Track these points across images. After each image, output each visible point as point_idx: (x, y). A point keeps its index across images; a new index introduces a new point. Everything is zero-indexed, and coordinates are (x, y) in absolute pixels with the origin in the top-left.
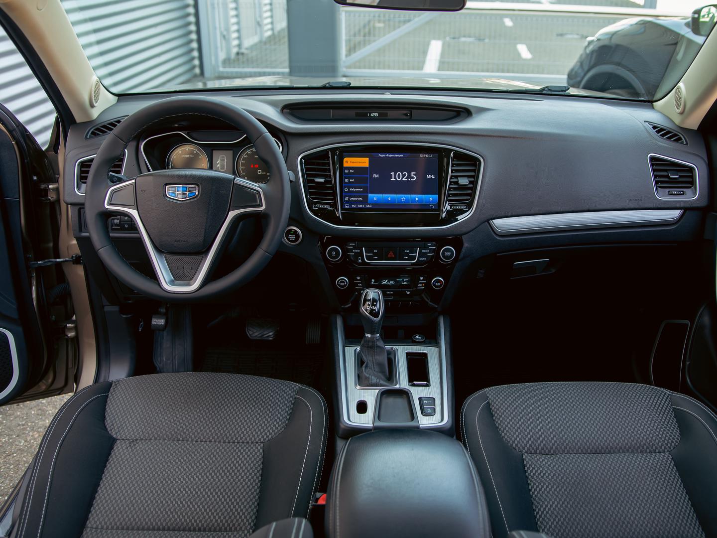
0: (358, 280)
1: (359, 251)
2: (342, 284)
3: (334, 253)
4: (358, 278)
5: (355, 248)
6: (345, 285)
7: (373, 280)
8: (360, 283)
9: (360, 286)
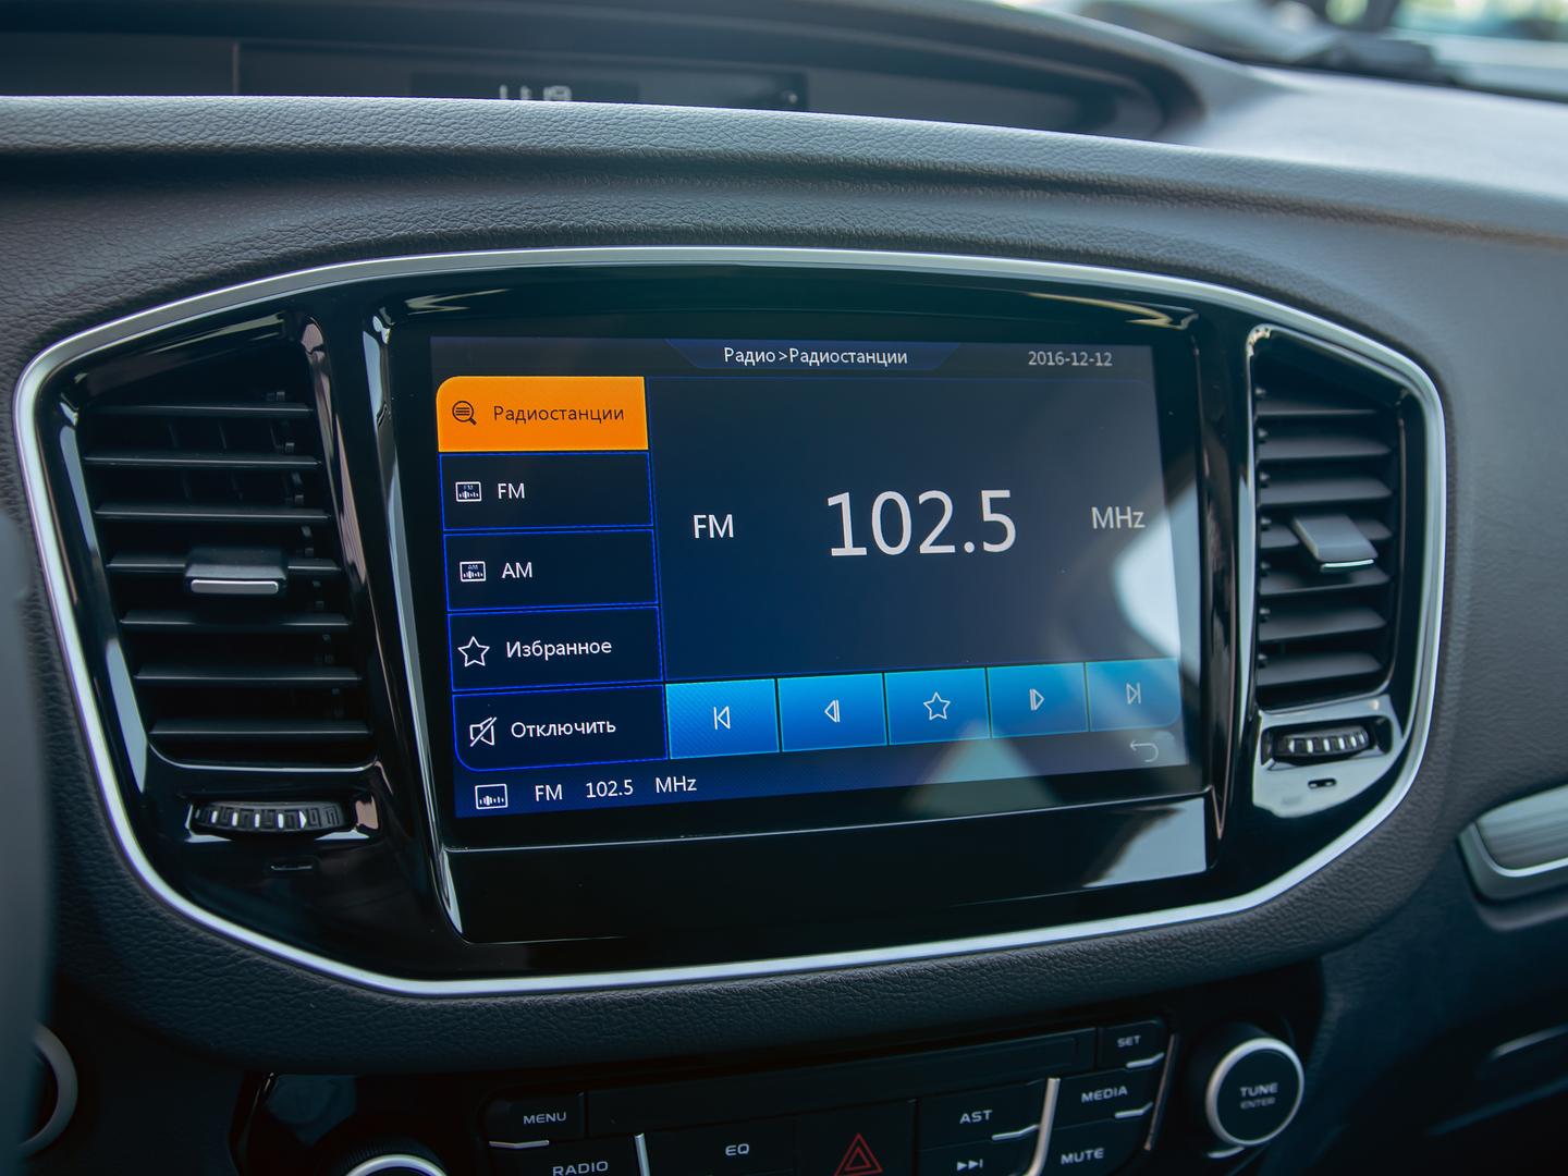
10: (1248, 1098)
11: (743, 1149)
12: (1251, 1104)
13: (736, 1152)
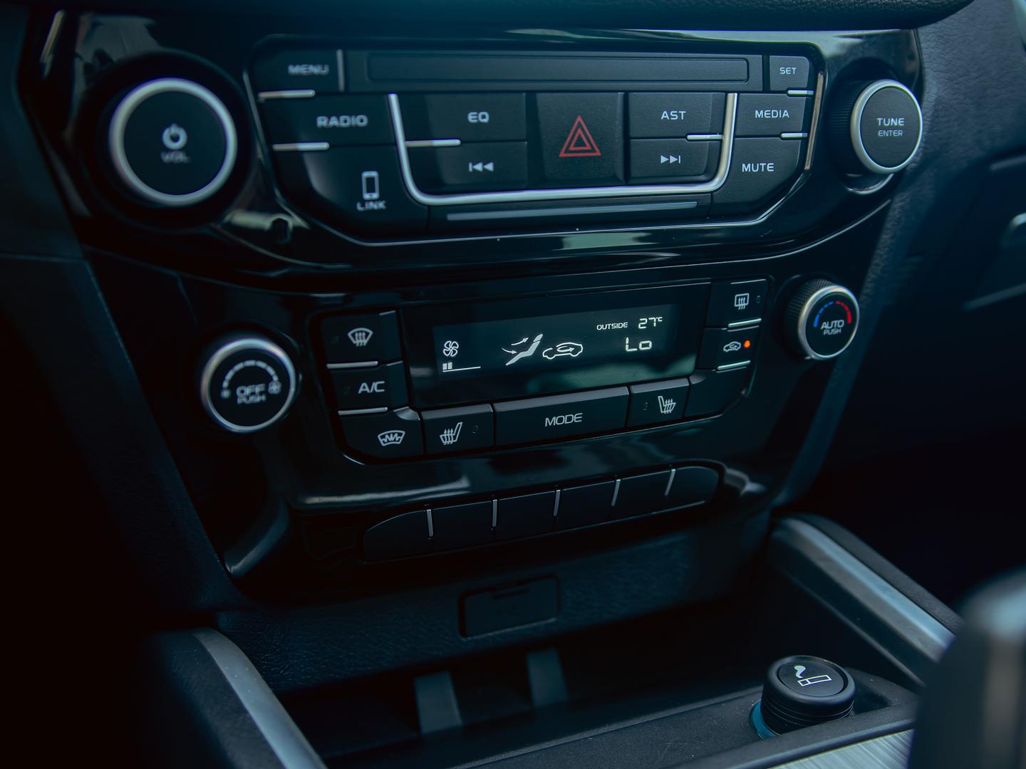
0: (361, 353)
1: (360, 121)
2: (249, 394)
3: (175, 139)
4: (360, 338)
5: (330, 98)
6: (273, 402)
7: (451, 348)
8: (369, 376)
9: (372, 400)
10: (883, 128)
11: (484, 117)
12: (886, 133)
13: (477, 119)
